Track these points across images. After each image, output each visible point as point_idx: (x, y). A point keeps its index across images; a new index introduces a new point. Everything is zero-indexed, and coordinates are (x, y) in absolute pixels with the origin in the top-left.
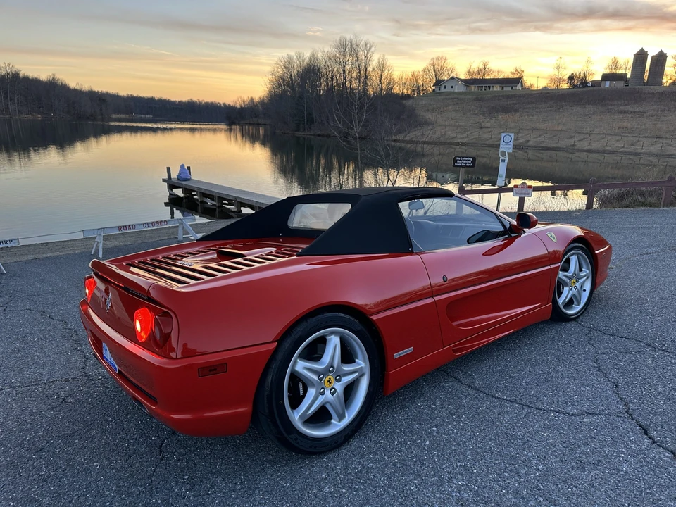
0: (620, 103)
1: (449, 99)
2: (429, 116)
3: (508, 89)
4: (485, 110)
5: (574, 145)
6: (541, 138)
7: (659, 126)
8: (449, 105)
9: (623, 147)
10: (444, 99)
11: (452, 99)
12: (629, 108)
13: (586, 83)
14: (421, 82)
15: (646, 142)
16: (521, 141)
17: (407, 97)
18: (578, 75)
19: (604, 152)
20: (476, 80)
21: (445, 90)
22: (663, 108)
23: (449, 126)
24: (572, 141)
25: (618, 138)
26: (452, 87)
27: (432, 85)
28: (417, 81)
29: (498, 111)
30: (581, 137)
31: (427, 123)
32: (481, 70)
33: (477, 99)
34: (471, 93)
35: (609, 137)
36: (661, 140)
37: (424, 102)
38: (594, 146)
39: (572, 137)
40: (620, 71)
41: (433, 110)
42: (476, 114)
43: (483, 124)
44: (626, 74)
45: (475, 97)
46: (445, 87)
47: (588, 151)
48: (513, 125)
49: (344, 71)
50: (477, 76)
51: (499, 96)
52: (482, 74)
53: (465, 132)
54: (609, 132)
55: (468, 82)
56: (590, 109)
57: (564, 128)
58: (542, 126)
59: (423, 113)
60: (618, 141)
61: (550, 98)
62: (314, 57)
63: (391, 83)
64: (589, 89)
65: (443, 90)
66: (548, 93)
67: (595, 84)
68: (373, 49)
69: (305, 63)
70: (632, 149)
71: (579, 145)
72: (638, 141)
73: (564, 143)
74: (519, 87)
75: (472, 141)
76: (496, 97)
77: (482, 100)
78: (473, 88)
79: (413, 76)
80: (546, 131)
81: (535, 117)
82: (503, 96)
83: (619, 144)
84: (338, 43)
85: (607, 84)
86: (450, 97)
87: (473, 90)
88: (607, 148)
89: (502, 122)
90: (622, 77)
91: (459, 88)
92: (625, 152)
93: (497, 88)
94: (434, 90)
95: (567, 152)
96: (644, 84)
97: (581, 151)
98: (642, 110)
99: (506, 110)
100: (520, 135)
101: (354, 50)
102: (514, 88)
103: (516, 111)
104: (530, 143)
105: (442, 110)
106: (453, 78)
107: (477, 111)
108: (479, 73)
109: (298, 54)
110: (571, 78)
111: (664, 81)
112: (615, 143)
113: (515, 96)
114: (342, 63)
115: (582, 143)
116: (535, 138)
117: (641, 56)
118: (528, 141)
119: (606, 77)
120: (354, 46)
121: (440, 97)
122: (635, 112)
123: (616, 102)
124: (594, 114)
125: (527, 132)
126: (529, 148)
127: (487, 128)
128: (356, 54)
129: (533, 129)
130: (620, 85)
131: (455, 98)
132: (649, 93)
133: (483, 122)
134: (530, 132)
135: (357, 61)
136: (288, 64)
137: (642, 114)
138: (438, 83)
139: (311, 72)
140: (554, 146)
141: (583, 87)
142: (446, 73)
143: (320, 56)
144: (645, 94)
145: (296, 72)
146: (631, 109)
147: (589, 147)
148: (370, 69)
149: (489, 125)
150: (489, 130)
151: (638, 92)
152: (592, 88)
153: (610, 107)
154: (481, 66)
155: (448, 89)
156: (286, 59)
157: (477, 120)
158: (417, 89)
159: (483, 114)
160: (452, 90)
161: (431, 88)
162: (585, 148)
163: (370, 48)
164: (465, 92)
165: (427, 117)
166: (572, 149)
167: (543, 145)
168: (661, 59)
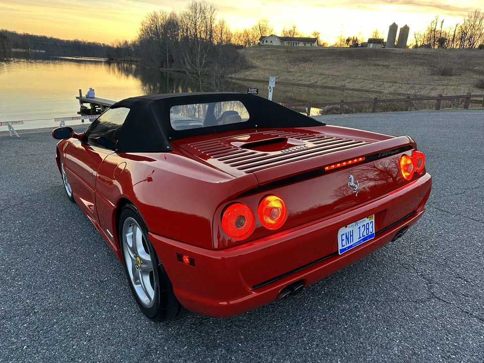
0: (375, 59)
1: (269, 50)
2: (256, 62)
3: (308, 45)
4: (292, 59)
5: (344, 86)
6: (324, 81)
7: (396, 75)
8: (268, 54)
9: (373, 88)
10: (265, 50)
12: (380, 63)
13: (358, 44)
14: (250, 37)
15: (387, 85)
16: (312, 82)
17: (241, 47)
18: (352, 38)
19: (362, 91)
20: (288, 37)
21: (266, 44)
22: (400, 63)
23: (267, 69)
24: (343, 83)
25: (371, 82)
26: (271, 42)
27: (258, 39)
28: (248, 36)
29: (299, 61)
30: (349, 80)
31: (253, 67)
32: (291, 31)
33: (287, 52)
34: (284, 47)
35: (366, 81)
36: (396, 84)
37: (252, 52)
38: (357, 86)
39: (344, 80)
40: (380, 36)
41: (258, 58)
42: (286, 62)
43: (289, 69)
44: (383, 39)
45: (286, 50)
46: (267, 42)
47: (352, 90)
48: (308, 70)
49: (195, 25)
50: (289, 35)
51: (302, 50)
52: (292, 33)
53: (277, 74)
54: (366, 78)
55: (283, 39)
56: (357, 62)
57: (340, 74)
58: (327, 72)
59: (251, 60)
60: (371, 84)
61: (335, 54)
62: (173, 14)
63: (229, 36)
64: (358, 48)
65: (265, 43)
66: (333, 50)
67: (364, 45)
69: (167, 18)
70: (378, 89)
71: (347, 86)
72: (383, 84)
73: (339, 84)
74: (315, 44)
75: (282, 81)
76: (300, 51)
77: (291, 52)
78: (286, 43)
79: (245, 32)
80: (328, 76)
81: (323, 66)
82: (304, 50)
83: (371, 86)
84: (191, 5)
85: (371, 45)
87: (285, 45)
88: (364, 88)
89: (302, 69)
90: (381, 41)
91: (276, 43)
92: (374, 91)
93: (301, 44)
94: (259, 43)
95: (340, 90)
96: (396, 47)
97: (348, 89)
98: (388, 64)
99: (305, 60)
100: (312, 78)
101: (203, 11)
102: (312, 45)
103: (312, 61)
104: (318, 84)
105: (263, 57)
106: (272, 36)
107: (286, 60)
108: (290, 33)
109: (162, 12)
110: (348, 40)
111: (408, 44)
112: (368, 85)
113: (312, 51)
114: (194, 20)
115: (349, 84)
116: (321, 80)
117: (393, 28)
118: (316, 82)
119: (370, 41)
120: (203, 8)
121: (263, 49)
122: (383, 66)
123: (373, 59)
124: (359, 65)
125: (317, 76)
126: (317, 87)
128: (204, 14)
129: (321, 74)
130: (379, 46)
131: (273, 50)
132: (394, 53)
133: (290, 68)
134: (319, 76)
135: (204, 19)
136: (154, 18)
137: (387, 67)
138: (262, 38)
139: (171, 25)
140: (332, 86)
141: (356, 47)
142: (268, 31)
143: (178, 13)
144: (392, 53)
145: (160, 24)
146: (382, 64)
147: (354, 87)
148: (214, 25)
149: (293, 70)
150: (293, 73)
152: (362, 48)
153: (369, 61)
154: (292, 29)
155: (269, 43)
156: (153, 14)
157: (286, 67)
158: (248, 42)
159: (290, 62)
160: (271, 44)
161: (258, 41)
162: (351, 88)
163: (214, 10)
164: (280, 46)
165: (253, 63)
166: (343, 88)
167: (325, 85)
168: (405, 30)
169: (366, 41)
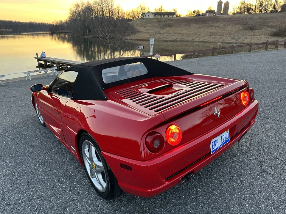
0: (211, 22)
2: (140, 29)
3: (171, 17)
4: (161, 26)
5: (194, 40)
6: (182, 37)
7: (223, 31)
8: (147, 24)
9: (211, 40)
10: (145, 21)
11: (148, 21)
12: (214, 25)
13: (200, 14)
14: (136, 14)
15: (218, 37)
16: (175, 38)
17: (131, 20)
18: (196, 11)
19: (204, 42)
20: (158, 13)
21: (146, 17)
22: (225, 24)
23: (147, 33)
24: (193, 38)
26: (148, 16)
27: (141, 15)
28: (134, 13)
29: (166, 26)
30: (196, 36)
31: (139, 32)
33: (158, 21)
34: (156, 19)
35: (206, 36)
36: (223, 37)
37: (137, 23)
38: (201, 40)
39: (193, 36)
40: (212, 9)
41: (141, 26)
42: (158, 28)
43: (161, 32)
46: (146, 16)
47: (198, 42)
48: (172, 32)
49: (102, 8)
50: (159, 11)
52: (160, 10)
53: (154, 35)
54: (206, 34)
55: (155, 14)
56: (200, 25)
57: (190, 33)
58: (182, 32)
59: (137, 27)
60: (209, 37)
61: (187, 21)
62: (88, 3)
63: (123, 13)
64: (200, 17)
65: (145, 17)
66: (186, 18)
67: (203, 14)
69: (85, 6)
70: (213, 40)
71: (195, 40)
72: (216, 37)
73: (190, 39)
74: (175, 16)
75: (157, 39)
76: (166, 20)
77: (160, 21)
78: (157, 16)
79: (133, 11)
80: (184, 34)
81: (180, 29)
82: (168, 20)
83: (209, 39)
85: (208, 15)
86: (148, 20)
87: (157, 17)
88: (205, 40)
89: (168, 31)
90: (213, 12)
91: (152, 16)
92: (211, 42)
93: (166, 16)
94: (141, 17)
95: (191, 42)
96: (222, 14)
97: (196, 42)
98: (218, 25)
99: (170, 26)
100: (174, 36)
102: (173, 16)
103: (173, 26)
104: (178, 39)
105: (145, 26)
106: (148, 12)
107: (158, 26)
109: (81, 1)
110: (194, 12)
111: (229, 12)
112: (208, 38)
113: (173, 20)
114: (101, 5)
115: (196, 38)
116: (180, 37)
117: (220, 3)
118: (177, 39)
119: (207, 12)
121: (144, 20)
122: (215, 26)
123: (209, 22)
124: (201, 27)
125: (177, 35)
126: (178, 41)
127: (162, 33)
128: (107, 2)
129: (179, 34)
130: (212, 15)
131: (150, 21)
132: (221, 19)
133: (161, 31)
134: (178, 35)
135: (108, 4)
136: (77, 6)
137: (218, 27)
138: (143, 14)
139: (88, 9)
140: (187, 40)
141: (199, 16)
142: (146, 10)
143: (91, 2)
144: (220, 19)
145: (81, 9)
146: (215, 25)
147: (199, 40)
148: (113, 8)
149: (163, 32)
150: (163, 34)
151: (217, 18)
152: (203, 16)
153: (207, 24)
154: (161, 7)
155: (147, 17)
156: (76, 3)
157: (158, 30)
158: (134, 17)
159: (161, 28)
160: (149, 17)
161: (140, 16)
162: (198, 41)
164: (154, 18)
165: (139, 29)
166: (193, 41)
167: (182, 40)
168: (227, 5)
169: (205, 12)
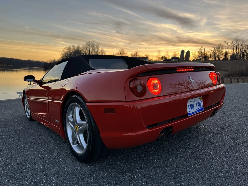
13: (167, 59)
18: (164, 57)
40: (177, 56)
44: (178, 57)
49: (89, 52)
50: (134, 56)
62: (78, 47)
67: (170, 60)
68: (99, 46)
69: (75, 49)
74: (147, 60)
84: (87, 43)
85: (173, 60)
90: (177, 58)
96: (184, 60)
101: (93, 46)
102: (145, 60)
108: (135, 55)
109: (73, 46)
110: (162, 58)
111: (190, 59)
114: (89, 49)
117: (183, 52)
119: (172, 58)
120: (93, 44)
128: (94, 47)
130: (177, 60)
135: (94, 49)
136: (69, 49)
139: (78, 51)
141: (166, 61)
142: (124, 54)
143: (81, 46)
145: (72, 51)
148: (98, 52)
154: (136, 53)
156: (68, 47)
163: (98, 45)
168: (188, 53)
169: (171, 58)
